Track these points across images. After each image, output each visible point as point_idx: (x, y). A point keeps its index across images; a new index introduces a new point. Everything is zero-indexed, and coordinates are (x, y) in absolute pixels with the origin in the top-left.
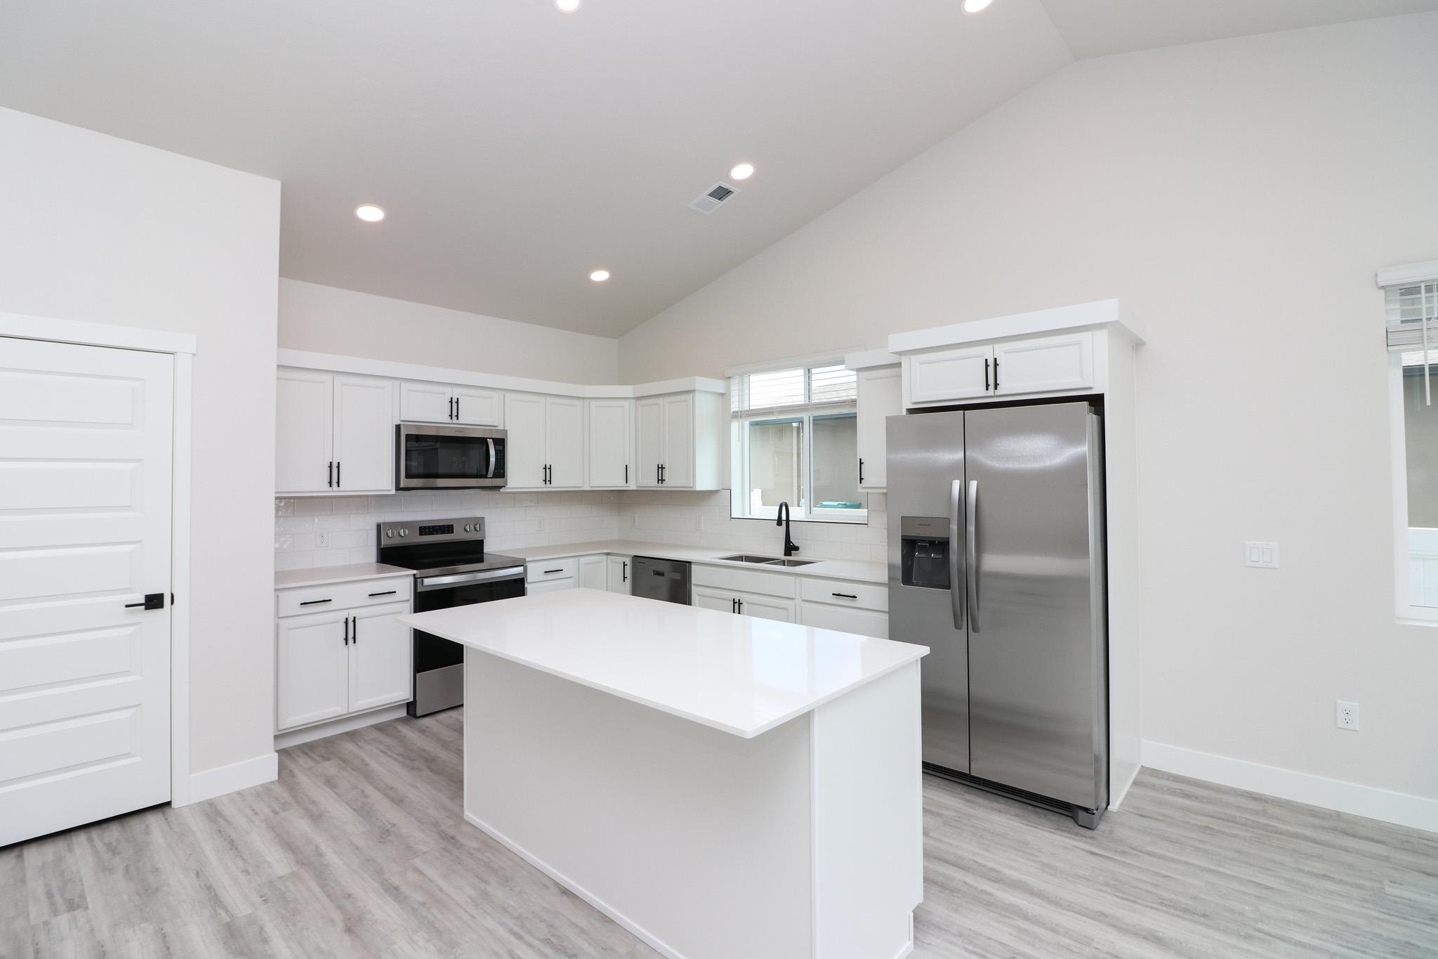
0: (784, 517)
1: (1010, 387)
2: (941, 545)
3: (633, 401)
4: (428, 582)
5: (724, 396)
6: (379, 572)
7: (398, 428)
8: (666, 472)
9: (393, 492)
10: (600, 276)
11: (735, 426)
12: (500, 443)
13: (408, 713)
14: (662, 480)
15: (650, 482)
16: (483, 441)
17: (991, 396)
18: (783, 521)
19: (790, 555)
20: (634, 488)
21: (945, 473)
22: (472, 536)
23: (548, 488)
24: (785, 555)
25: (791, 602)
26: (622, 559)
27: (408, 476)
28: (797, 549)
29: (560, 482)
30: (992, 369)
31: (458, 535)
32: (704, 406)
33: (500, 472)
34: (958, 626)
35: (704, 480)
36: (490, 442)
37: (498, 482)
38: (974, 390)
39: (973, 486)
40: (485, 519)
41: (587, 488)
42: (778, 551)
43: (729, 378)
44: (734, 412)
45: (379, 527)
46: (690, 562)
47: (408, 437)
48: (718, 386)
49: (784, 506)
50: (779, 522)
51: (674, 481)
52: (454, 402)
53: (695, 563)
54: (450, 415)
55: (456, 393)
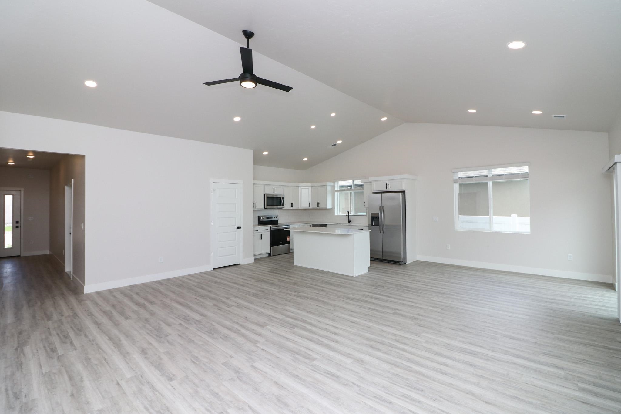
0: (348, 215)
1: (391, 189)
2: (378, 218)
3: (311, 187)
4: (273, 228)
5: (333, 187)
6: (259, 226)
7: (264, 195)
8: (320, 204)
9: (263, 209)
10: (305, 159)
11: (336, 193)
12: (283, 198)
13: (269, 255)
14: (319, 206)
15: (316, 207)
16: (280, 198)
17: (387, 190)
18: (348, 216)
19: (349, 223)
20: (311, 208)
22: (276, 219)
23: (292, 208)
26: (310, 225)
27: (267, 205)
28: (351, 221)
29: (294, 207)
30: (387, 185)
31: (273, 219)
32: (329, 188)
33: (283, 205)
34: (381, 232)
35: (329, 206)
36: (281, 198)
37: (283, 207)
38: (384, 189)
40: (278, 215)
41: (300, 208)
42: (347, 222)
43: (335, 182)
44: (336, 190)
45: (259, 217)
46: (327, 225)
47: (267, 197)
48: (332, 184)
49: (348, 212)
50: (347, 215)
51: (322, 206)
52: (274, 189)
53: (328, 224)
54: (274, 192)
55: (274, 187)
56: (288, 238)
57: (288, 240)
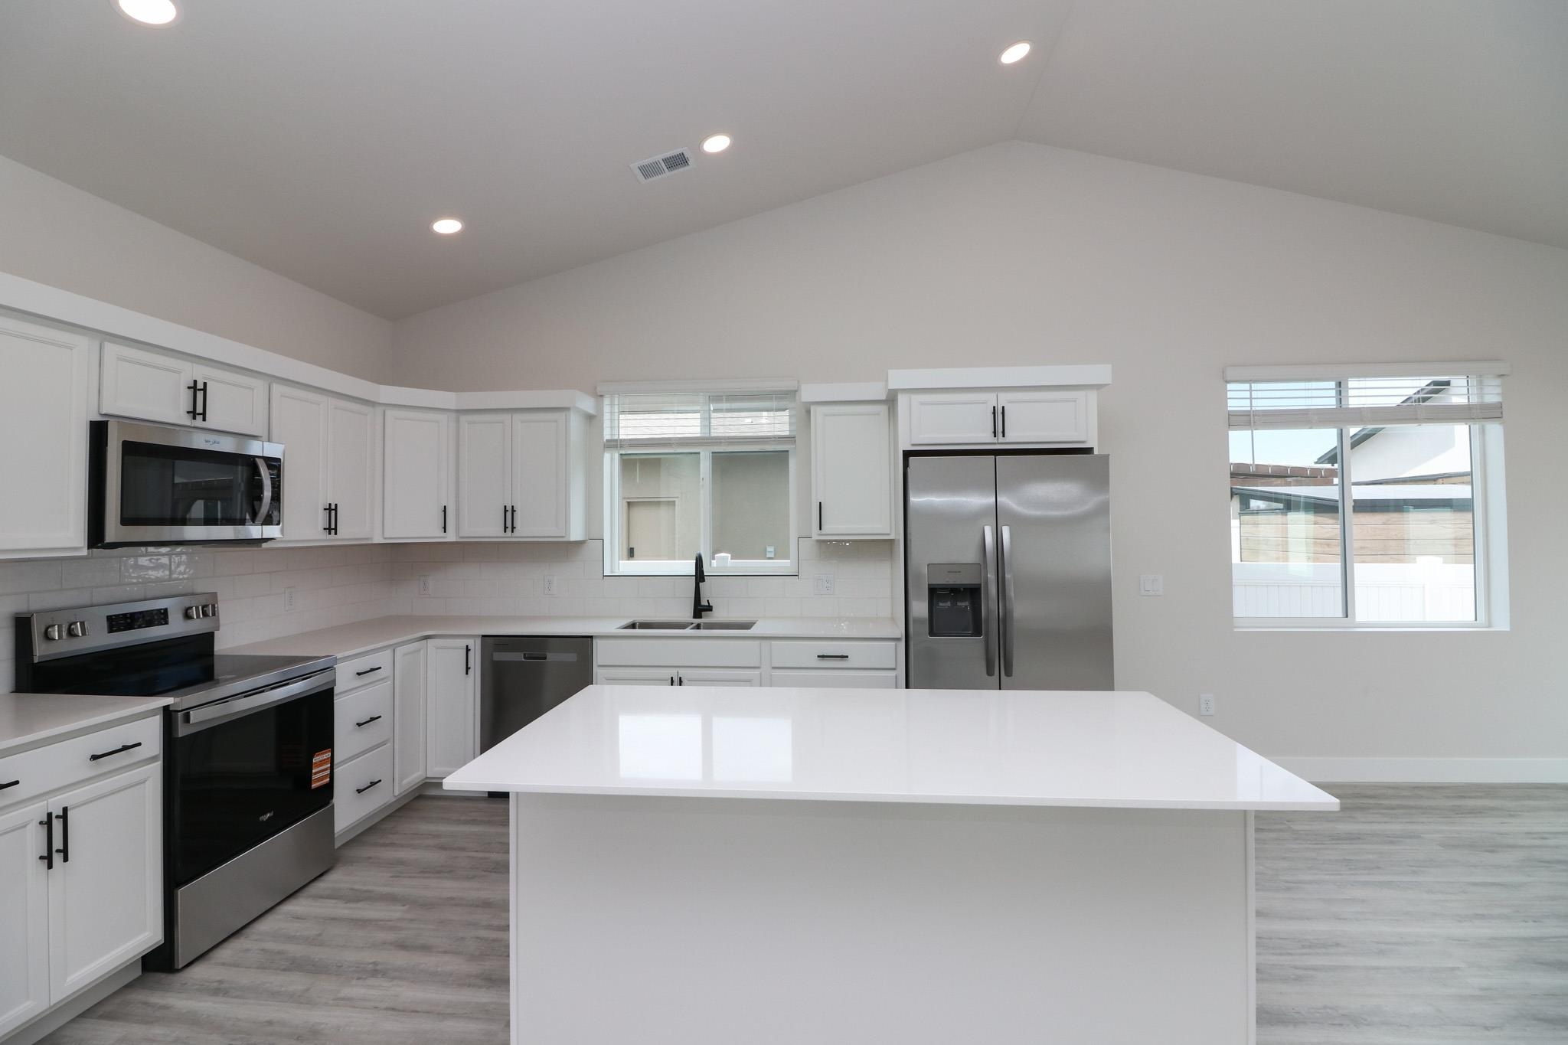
1: (1018, 434)
2: (973, 592)
3: (453, 415)
7: (98, 432)
8: (518, 516)
9: (85, 552)
10: (447, 226)
11: (607, 459)
12: (274, 466)
14: (512, 529)
15: (490, 529)
17: (1002, 443)
19: (700, 617)
20: (458, 539)
21: (974, 518)
22: (196, 626)
23: (327, 541)
24: (695, 617)
25: (757, 672)
26: (463, 643)
27: (125, 521)
28: (710, 609)
29: (349, 531)
30: (999, 417)
31: (173, 627)
32: (575, 428)
33: (273, 517)
34: (991, 672)
35: (575, 529)
36: (261, 463)
37: (268, 531)
38: (980, 435)
39: (1006, 532)
40: (218, 594)
41: (378, 539)
42: (686, 614)
43: (602, 396)
44: (607, 440)
46: (592, 637)
47: (130, 449)
50: (701, 578)
51: (528, 529)
52: (197, 390)
53: (597, 637)
54: (193, 414)
55: (201, 373)
56: (322, 763)
57: (318, 778)
